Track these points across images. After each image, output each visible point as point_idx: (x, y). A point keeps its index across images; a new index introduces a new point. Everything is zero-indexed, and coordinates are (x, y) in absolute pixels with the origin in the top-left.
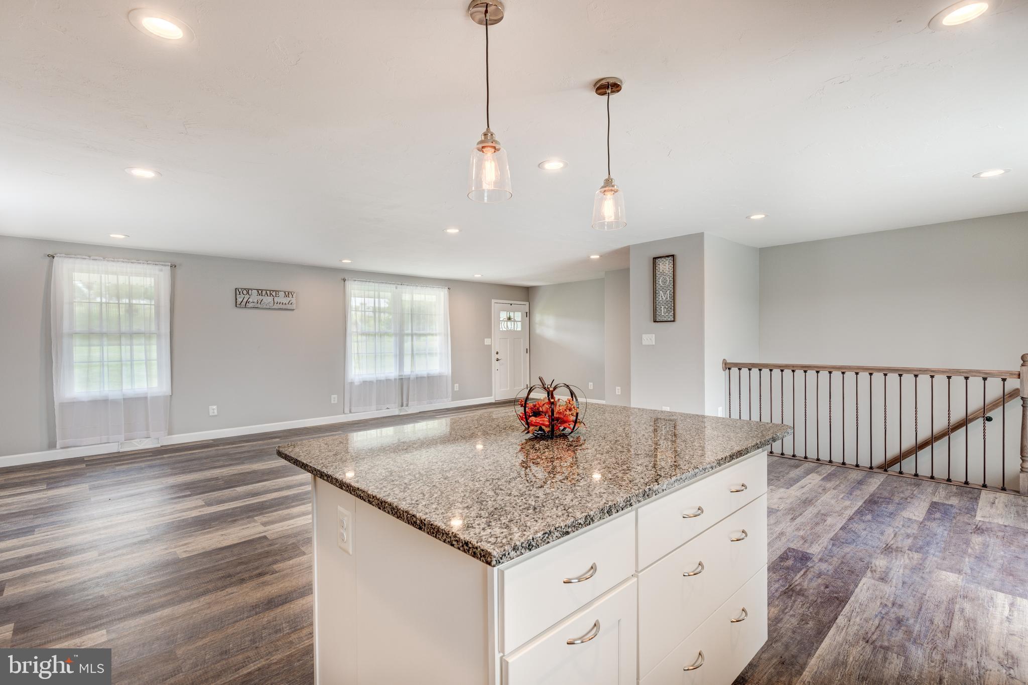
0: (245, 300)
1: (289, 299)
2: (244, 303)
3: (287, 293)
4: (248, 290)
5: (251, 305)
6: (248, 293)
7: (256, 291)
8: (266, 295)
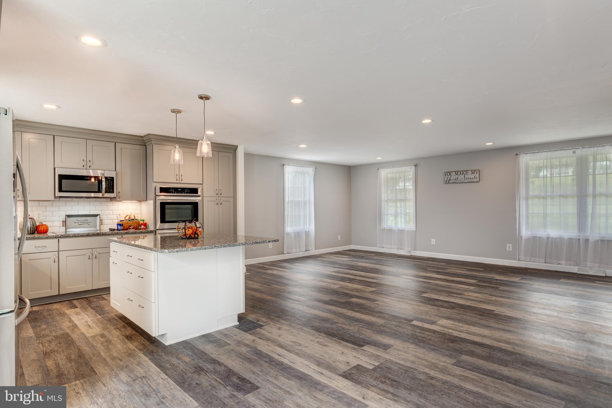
1: (474, 175)
2: (448, 181)
3: (473, 171)
4: (450, 173)
5: (451, 181)
7: (454, 173)
8: (460, 174)
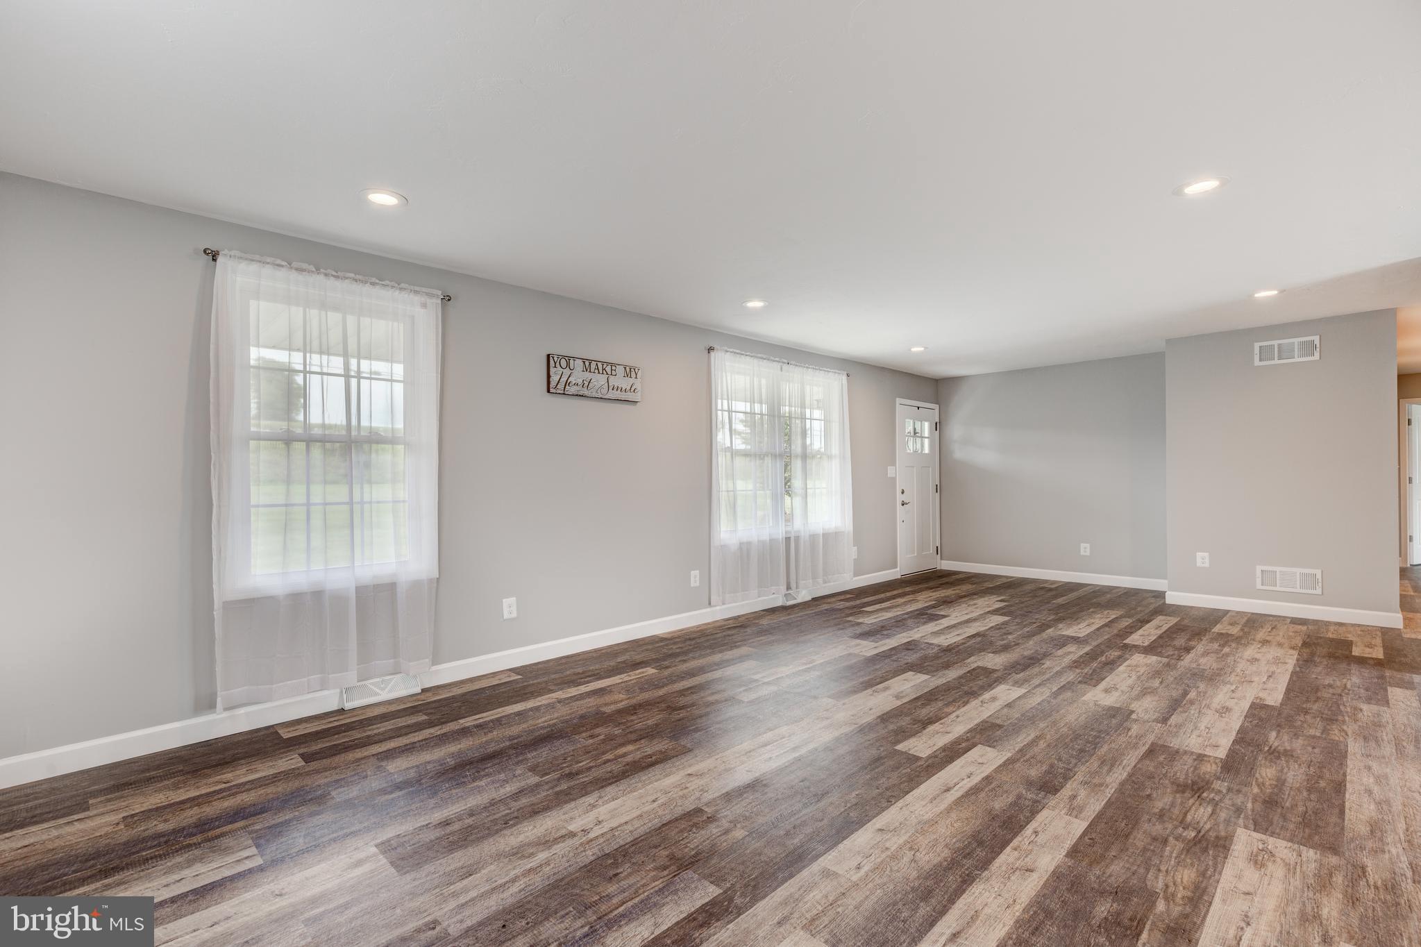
0: (564, 379)
1: (631, 381)
2: (561, 386)
3: (628, 370)
4: (568, 359)
5: (572, 390)
6: (568, 364)
7: (579, 362)
8: (597, 371)
